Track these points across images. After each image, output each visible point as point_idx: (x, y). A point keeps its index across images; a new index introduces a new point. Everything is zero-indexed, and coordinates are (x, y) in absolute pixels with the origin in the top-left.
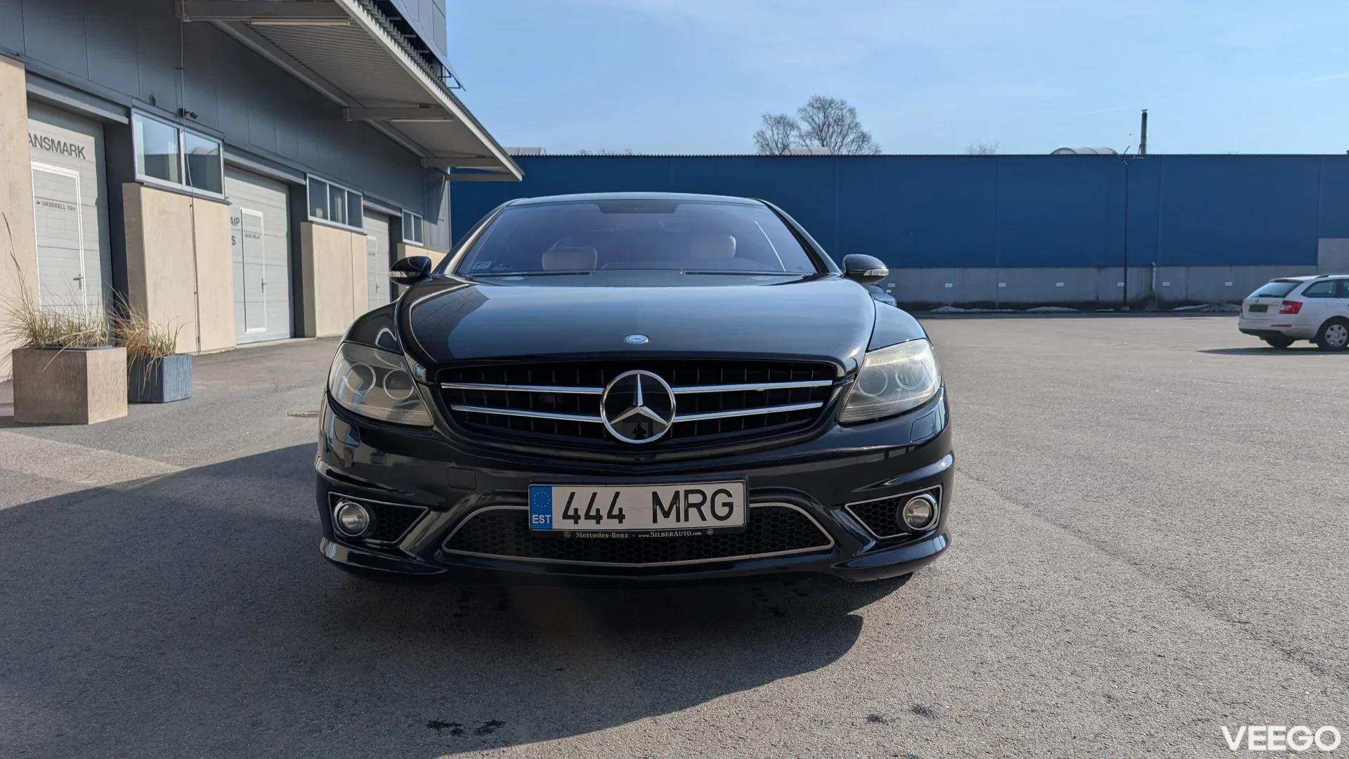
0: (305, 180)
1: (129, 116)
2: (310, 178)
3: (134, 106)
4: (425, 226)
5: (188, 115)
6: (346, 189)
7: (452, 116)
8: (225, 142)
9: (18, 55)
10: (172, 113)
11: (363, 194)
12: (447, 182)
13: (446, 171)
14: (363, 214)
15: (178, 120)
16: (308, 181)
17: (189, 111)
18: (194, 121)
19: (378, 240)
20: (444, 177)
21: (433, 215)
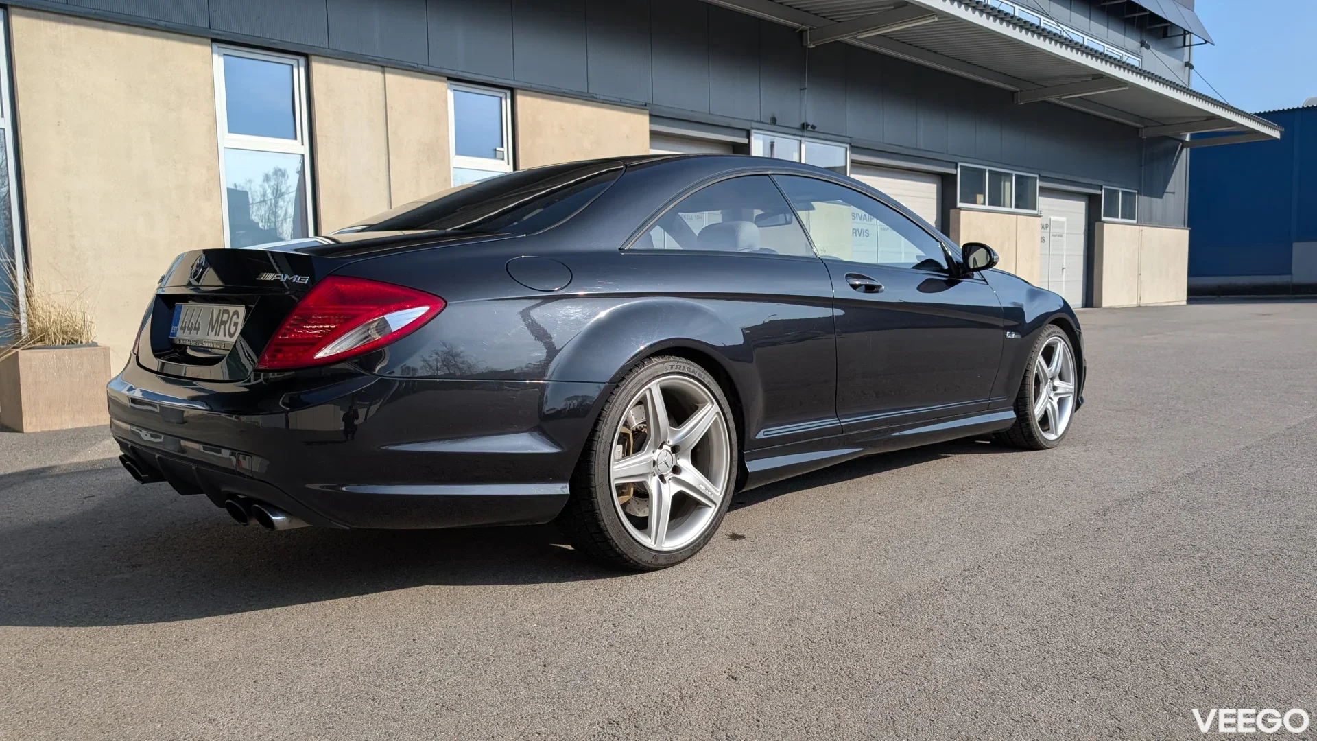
0: (956, 169)
1: (748, 136)
2: (960, 167)
3: (753, 128)
4: (1140, 201)
5: (809, 128)
6: (1014, 173)
7: (1125, 83)
8: (852, 145)
9: (646, 105)
10: (794, 128)
11: (1039, 176)
12: (1184, 151)
13: (1183, 139)
14: (1039, 196)
15: (801, 134)
16: (959, 170)
17: (811, 123)
18: (816, 132)
19: (1067, 220)
20: (1181, 144)
21: (1156, 189)
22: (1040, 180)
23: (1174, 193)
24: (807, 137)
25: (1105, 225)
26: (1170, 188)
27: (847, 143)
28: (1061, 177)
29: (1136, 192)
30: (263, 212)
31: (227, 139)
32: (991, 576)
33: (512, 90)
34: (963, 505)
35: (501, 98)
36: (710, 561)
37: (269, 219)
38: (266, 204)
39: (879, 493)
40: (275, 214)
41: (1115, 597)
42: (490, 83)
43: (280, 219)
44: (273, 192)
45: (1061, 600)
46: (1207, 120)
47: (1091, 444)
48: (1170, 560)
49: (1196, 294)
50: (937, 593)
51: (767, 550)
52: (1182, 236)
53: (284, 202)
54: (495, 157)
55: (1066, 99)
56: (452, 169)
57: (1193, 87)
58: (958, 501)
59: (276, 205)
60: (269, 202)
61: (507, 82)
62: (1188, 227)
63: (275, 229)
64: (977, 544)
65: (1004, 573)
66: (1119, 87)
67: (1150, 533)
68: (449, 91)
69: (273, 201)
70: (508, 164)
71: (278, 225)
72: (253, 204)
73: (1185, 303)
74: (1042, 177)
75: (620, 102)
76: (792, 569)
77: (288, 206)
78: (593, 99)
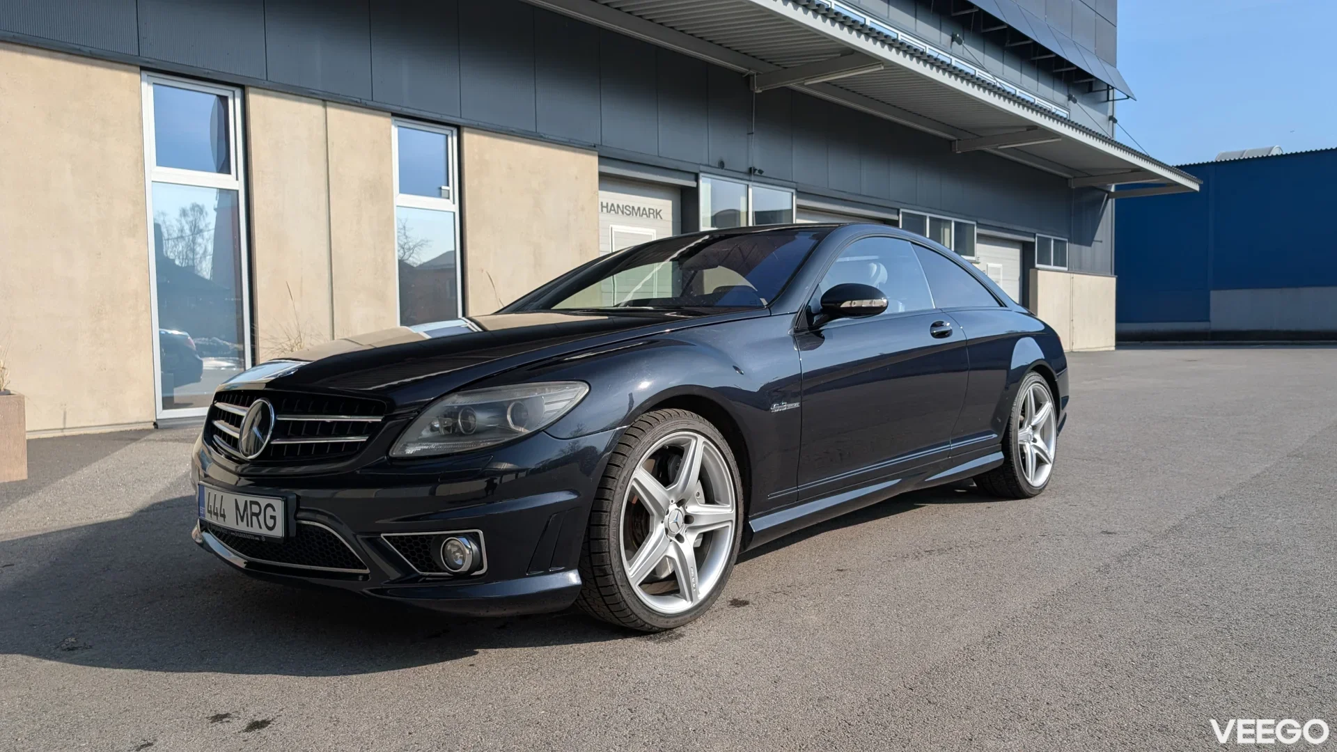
0: (898, 215)
1: (697, 180)
2: (903, 213)
3: (701, 172)
4: (1071, 249)
5: (757, 172)
6: (953, 220)
7: (1056, 134)
8: (798, 190)
9: (595, 146)
10: (741, 172)
11: (977, 223)
12: (1110, 201)
13: (1108, 189)
14: (977, 242)
15: (747, 178)
16: (901, 216)
17: (758, 168)
18: (764, 177)
19: (1003, 266)
20: (1106, 195)
21: (1085, 237)
22: (978, 227)
23: (1101, 242)
24: (754, 181)
25: (1039, 272)
26: (1097, 237)
27: (793, 188)
28: (999, 224)
29: (1066, 240)
30: (180, 249)
31: (155, 172)
32: (1014, 643)
33: (459, 128)
34: (963, 563)
35: (447, 136)
36: (717, 631)
37: (187, 256)
38: (184, 240)
39: (874, 551)
40: (193, 251)
41: (1149, 666)
42: (437, 120)
43: (198, 256)
44: (191, 227)
45: (1095, 669)
46: (1132, 172)
47: (1069, 495)
48: (1188, 622)
49: (1123, 340)
50: (965, 664)
51: (774, 617)
52: (1108, 285)
53: (203, 239)
54: (440, 196)
55: (1002, 149)
56: (395, 208)
57: (1117, 139)
58: (956, 559)
59: (194, 241)
60: (187, 238)
61: (454, 119)
62: (1115, 274)
63: (194, 266)
64: (990, 607)
65: (1026, 639)
66: (1053, 138)
67: (1159, 592)
68: (393, 127)
69: (191, 237)
70: (454, 203)
71: (197, 261)
72: (168, 239)
73: (1113, 348)
74: (980, 224)
75: (569, 142)
76: (806, 639)
77: (206, 243)
78: (542, 139)
